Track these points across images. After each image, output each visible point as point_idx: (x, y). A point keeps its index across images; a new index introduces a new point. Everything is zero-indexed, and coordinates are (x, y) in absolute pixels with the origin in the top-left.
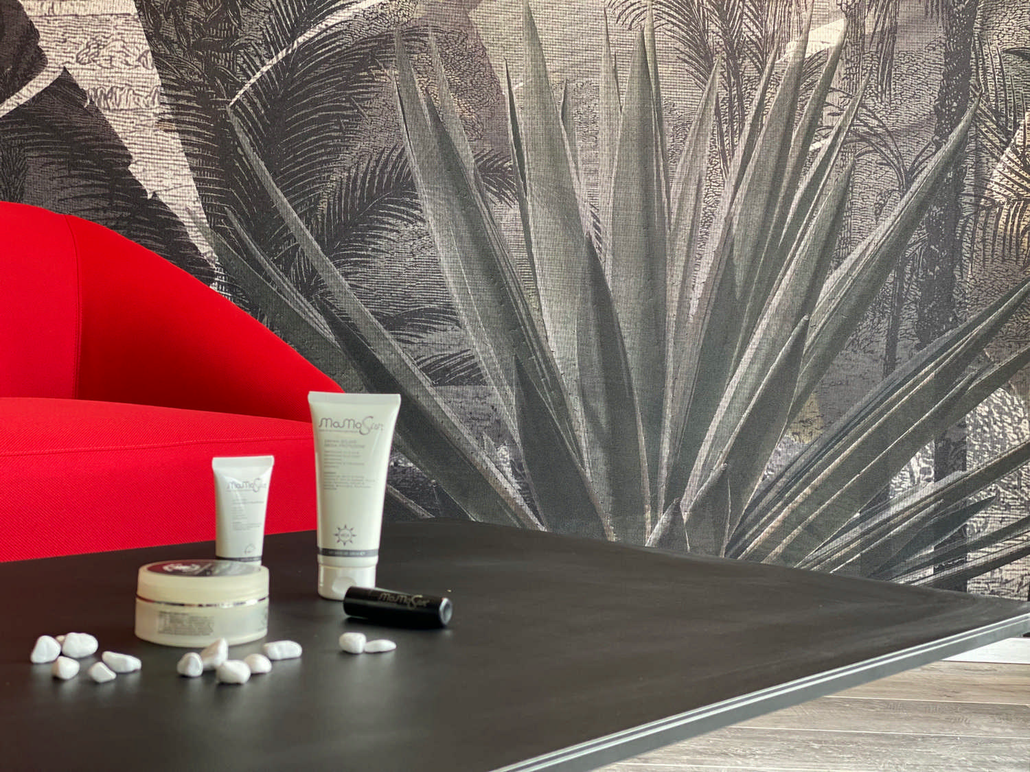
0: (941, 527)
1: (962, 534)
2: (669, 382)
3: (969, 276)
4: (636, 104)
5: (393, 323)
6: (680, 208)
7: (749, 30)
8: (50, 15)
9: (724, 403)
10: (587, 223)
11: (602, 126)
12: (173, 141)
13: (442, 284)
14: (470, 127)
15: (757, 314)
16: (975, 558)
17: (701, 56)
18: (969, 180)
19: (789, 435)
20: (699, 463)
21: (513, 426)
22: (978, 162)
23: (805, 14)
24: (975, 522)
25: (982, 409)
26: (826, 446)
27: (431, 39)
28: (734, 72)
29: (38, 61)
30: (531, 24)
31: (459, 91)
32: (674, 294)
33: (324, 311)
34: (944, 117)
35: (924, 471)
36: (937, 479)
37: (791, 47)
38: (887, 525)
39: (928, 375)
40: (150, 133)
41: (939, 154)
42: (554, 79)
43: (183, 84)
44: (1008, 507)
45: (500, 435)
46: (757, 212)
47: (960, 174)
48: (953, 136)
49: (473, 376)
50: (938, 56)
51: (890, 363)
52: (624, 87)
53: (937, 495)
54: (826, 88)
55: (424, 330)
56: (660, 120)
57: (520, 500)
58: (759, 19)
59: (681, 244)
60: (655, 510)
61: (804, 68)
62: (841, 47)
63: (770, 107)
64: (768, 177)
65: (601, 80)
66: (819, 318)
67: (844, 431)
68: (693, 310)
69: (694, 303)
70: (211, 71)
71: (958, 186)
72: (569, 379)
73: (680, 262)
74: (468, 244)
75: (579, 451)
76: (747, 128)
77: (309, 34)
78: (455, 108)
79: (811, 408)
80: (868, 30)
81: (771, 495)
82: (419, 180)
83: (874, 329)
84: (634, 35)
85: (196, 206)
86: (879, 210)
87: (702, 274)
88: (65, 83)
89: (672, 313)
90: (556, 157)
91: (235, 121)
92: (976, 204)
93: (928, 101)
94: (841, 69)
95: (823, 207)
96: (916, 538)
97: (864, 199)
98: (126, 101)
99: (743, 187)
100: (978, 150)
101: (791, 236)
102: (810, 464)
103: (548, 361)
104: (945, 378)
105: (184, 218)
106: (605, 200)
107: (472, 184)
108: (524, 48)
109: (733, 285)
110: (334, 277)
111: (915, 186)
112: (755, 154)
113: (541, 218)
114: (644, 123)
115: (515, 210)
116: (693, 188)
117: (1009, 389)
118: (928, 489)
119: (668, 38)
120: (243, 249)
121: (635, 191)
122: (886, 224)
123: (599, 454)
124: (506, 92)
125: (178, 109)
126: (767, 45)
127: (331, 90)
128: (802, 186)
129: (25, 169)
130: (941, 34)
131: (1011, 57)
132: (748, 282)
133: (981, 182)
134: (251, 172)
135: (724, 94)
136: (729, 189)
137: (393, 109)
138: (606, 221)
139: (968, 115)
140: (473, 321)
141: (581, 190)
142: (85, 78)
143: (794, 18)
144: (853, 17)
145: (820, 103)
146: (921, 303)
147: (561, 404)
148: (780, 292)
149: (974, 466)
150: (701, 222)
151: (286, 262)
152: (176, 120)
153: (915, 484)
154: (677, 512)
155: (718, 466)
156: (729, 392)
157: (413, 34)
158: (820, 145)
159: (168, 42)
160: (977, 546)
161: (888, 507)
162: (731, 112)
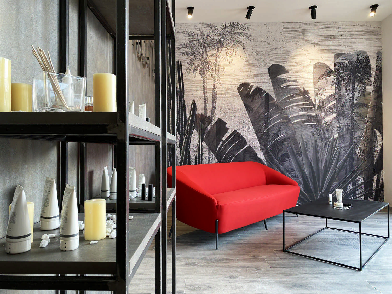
0: (353, 192)
1: (356, 193)
2: (320, 177)
3: (355, 163)
4: (314, 145)
5: (288, 171)
6: (320, 156)
7: (327, 136)
8: (248, 139)
9: (327, 179)
10: (310, 159)
11: (311, 147)
12: (262, 152)
13: (293, 166)
14: (295, 148)
15: (330, 168)
16: (357, 196)
17: (322, 139)
18: (354, 152)
19: (335, 182)
20: (324, 186)
21: (302, 182)
22: (355, 150)
23: (333, 134)
24: (357, 192)
25: (357, 178)
26: (339, 183)
27: (290, 139)
28: (326, 140)
29: (246, 144)
30: (302, 136)
31: (294, 144)
32: (320, 166)
33: (280, 170)
34: (350, 145)
35: (351, 186)
37: (332, 137)
38: (347, 192)
39: (351, 174)
40: (259, 151)
41: (350, 149)
42: (305, 142)
43: (263, 145)
44: (361, 190)
45: (301, 184)
46: (329, 157)
47: (353, 151)
48: (352, 147)
49: (297, 177)
50: (349, 138)
51: (346, 173)
52: (313, 143)
53: (353, 189)
54: (336, 142)
55: (291, 172)
56: (317, 146)
57: (303, 191)
58: (328, 134)
59: (321, 161)
60: (319, 192)
61: (334, 140)
62: (338, 137)
63: (330, 144)
64: (330, 152)
65: (310, 142)
66: (337, 168)
67: (341, 181)
68: (322, 168)
69: (323, 167)
70: (266, 144)
71: (353, 152)
72: (308, 177)
73: (321, 163)
74: (296, 162)
75: (310, 185)
76: (328, 147)
77: (276, 139)
78: (294, 146)
79: (337, 179)
80: (341, 135)
81: (333, 189)
82: (290, 155)
83: (344, 170)
84: (314, 137)
85: (264, 159)
86: (344, 156)
87: (323, 164)
88: (249, 146)
89: (320, 169)
90: (305, 151)
91: (268, 149)
92: (355, 154)
93: (348, 143)
94: (338, 140)
95: (337, 155)
96: (350, 194)
97: (342, 154)
98: (256, 148)
99: (328, 154)
100: (355, 148)
101: (333, 159)
102: (337, 185)
103: (306, 175)
104: (353, 175)
106: (312, 156)
107: (296, 155)
108: (301, 139)
109: (327, 165)
110: (281, 166)
111: (348, 153)
112: (329, 150)
113: (304, 159)
114: (316, 147)
115: (301, 158)
116: (322, 154)
117: (360, 176)
118: (351, 188)
119: (318, 137)
120: (270, 164)
121: (315, 155)
122: (344, 157)
123: (312, 185)
124: (299, 144)
125: (262, 148)
126: (330, 137)
127: (279, 145)
128: (334, 153)
129: (245, 156)
130: (349, 135)
131: (358, 137)
132: (329, 165)
133: (355, 152)
134: (271, 155)
135: (325, 143)
136: (326, 154)
137: (286, 147)
138: (312, 158)
139: (353, 144)
140: (297, 171)
141: (309, 155)
142: (252, 145)
143: (332, 134)
144: (339, 134)
145: (336, 144)
146: (349, 166)
147: (308, 180)
148: (332, 166)
149: (357, 185)
150: (323, 158)
151: (275, 165)
152: (262, 149)
153: (350, 187)
154: (322, 192)
155: (327, 186)
156: (327, 177)
157: (288, 138)
158: (336, 148)
159: (261, 141)
160: (357, 195)
161: (347, 190)
162: (326, 145)
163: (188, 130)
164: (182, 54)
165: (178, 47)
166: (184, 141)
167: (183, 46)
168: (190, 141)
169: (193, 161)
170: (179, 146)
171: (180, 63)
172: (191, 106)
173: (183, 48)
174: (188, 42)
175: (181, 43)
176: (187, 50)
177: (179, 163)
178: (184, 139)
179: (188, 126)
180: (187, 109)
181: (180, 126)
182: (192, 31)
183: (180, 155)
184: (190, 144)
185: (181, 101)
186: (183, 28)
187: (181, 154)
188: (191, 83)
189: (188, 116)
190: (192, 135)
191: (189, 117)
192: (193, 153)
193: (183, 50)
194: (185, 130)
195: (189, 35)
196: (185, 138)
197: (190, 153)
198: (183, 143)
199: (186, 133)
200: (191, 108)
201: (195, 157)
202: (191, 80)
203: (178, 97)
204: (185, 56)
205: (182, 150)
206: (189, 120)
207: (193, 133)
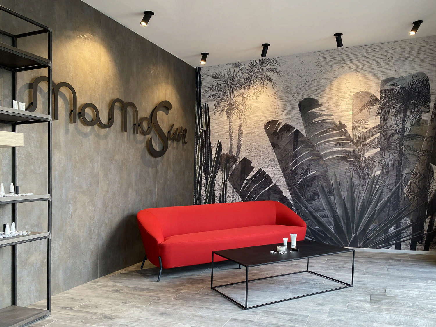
0: (396, 236)
1: (400, 236)
2: (355, 217)
3: (401, 203)
4: (350, 183)
5: (316, 211)
6: (357, 195)
7: (366, 173)
8: (273, 177)
9: (363, 220)
10: (343, 198)
11: (345, 186)
12: (288, 190)
13: (323, 206)
14: (327, 187)
15: (368, 208)
16: (402, 240)
17: (359, 177)
18: (400, 190)
19: (373, 224)
20: (360, 228)
21: (333, 223)
22: (402, 188)
23: (375, 170)
24: (402, 235)
25: (403, 220)
26: (379, 225)
27: (321, 177)
28: (364, 178)
29: (272, 182)
30: (335, 174)
31: (325, 183)
32: (356, 206)
33: (307, 210)
34: (396, 182)
35: (394, 228)
36: (396, 229)
37: (373, 175)
38: (388, 235)
39: (394, 216)
40: (285, 190)
41: (396, 187)
42: (338, 180)
43: (289, 184)
44: (407, 233)
45: (331, 224)
46: (368, 195)
47: (399, 190)
48: (398, 185)
49: (327, 217)
50: (395, 174)
51: (389, 214)
52: (348, 181)
53: (396, 231)
54: (378, 179)
55: (321, 211)
56: (354, 185)
57: (334, 232)
58: (368, 171)
59: (357, 200)
60: (353, 233)
61: (375, 177)
62: (380, 174)
63: (370, 182)
64: (370, 191)
65: (345, 180)
66: (378, 209)
67: (381, 224)
68: (359, 208)
69: (359, 207)
70: (293, 182)
71: (399, 191)
72: (341, 218)
73: (357, 202)
74: (326, 201)
75: (342, 226)
76: (366, 185)
77: (305, 177)
78: (324, 185)
79: (376, 220)
80: (384, 172)
81: (371, 231)
82: (319, 193)
83: (386, 210)
84: (350, 174)
85: (291, 198)
86: (387, 195)
87: (360, 204)
88: (275, 185)
89: (356, 209)
90: (339, 190)
91: (295, 188)
92: (402, 193)
93: (394, 180)
94: (380, 177)
95: (378, 194)
96: (392, 237)
97: (384, 193)
98: (282, 186)
99: (366, 192)
100: (402, 186)
101: (373, 199)
102: (376, 227)
103: (338, 215)
104: (397, 216)
105: (289, 199)
106: (346, 195)
107: (327, 194)
108: (334, 177)
109: (365, 205)
110: (309, 206)
111: (392, 191)
112: (368, 188)
113: (336, 197)
114: (351, 184)
115: (333, 196)
116: (358, 193)
117: (407, 217)
118: (395, 231)
119: (354, 174)
120: (296, 202)
121: (350, 194)
122: (388, 196)
123: (345, 226)
124: (331, 182)
125: (288, 187)
126: (369, 175)
127: (308, 183)
128: (375, 192)
129: (270, 194)
130: (396, 171)
131: (407, 174)
132: (367, 204)
133: (402, 190)
134: (298, 194)
135: (363, 181)
136: (364, 193)
137: (316, 185)
138: (346, 198)
139: (400, 182)
140: (327, 210)
141: (342, 194)
142: (277, 184)
143: (373, 171)
144: (382, 170)
145: (377, 181)
146: (393, 206)
147: (340, 220)
148: (372, 206)
149: (402, 228)
150: (360, 197)
151: (302, 204)
152: (288, 188)
153: (392, 230)
154: (356, 234)
155: (363, 228)
156: (364, 218)
157: (319, 176)
158: (377, 187)
159: (287, 179)
160: (402, 238)
161: (388, 233)
162: (364, 183)
163: (213, 170)
164: (209, 96)
165: (206, 90)
166: (209, 180)
167: (211, 88)
168: (215, 180)
169: (218, 199)
170: (204, 185)
171: (207, 106)
172: (217, 147)
173: (210, 91)
174: (216, 84)
175: (209, 86)
176: (214, 92)
177: (203, 201)
178: (209, 179)
179: (213, 166)
180: (213, 149)
181: (206, 166)
182: (220, 72)
183: (205, 194)
184: (215, 183)
185: (208, 142)
186: (210, 71)
187: (206, 192)
188: (217, 124)
189: (213, 156)
190: (217, 174)
191: (215, 157)
192: (217, 191)
193: (211, 92)
194: (210, 170)
195: (217, 77)
196: (210, 177)
197: (215, 192)
198: (208, 182)
199: (211, 173)
200: (217, 148)
201: (219, 195)
202: (217, 121)
203: (205, 139)
204: (212, 99)
205: (207, 189)
206: (214, 160)
207: (217, 173)
